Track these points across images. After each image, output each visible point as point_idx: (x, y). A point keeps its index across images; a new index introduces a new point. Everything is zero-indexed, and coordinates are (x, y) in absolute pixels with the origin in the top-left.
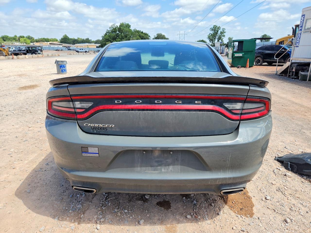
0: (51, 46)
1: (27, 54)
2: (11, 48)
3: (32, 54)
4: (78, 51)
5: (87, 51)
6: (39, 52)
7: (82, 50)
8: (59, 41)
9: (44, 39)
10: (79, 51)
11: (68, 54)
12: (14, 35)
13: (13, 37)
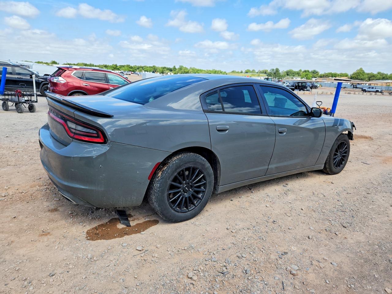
0: (334, 83)
1: (295, 90)
2: (286, 83)
3: (300, 91)
4: (365, 90)
5: (378, 91)
6: (308, 88)
7: (372, 89)
8: (349, 76)
9: (331, 73)
10: (367, 89)
11: (345, 94)
12: (300, 69)
13: (297, 72)
